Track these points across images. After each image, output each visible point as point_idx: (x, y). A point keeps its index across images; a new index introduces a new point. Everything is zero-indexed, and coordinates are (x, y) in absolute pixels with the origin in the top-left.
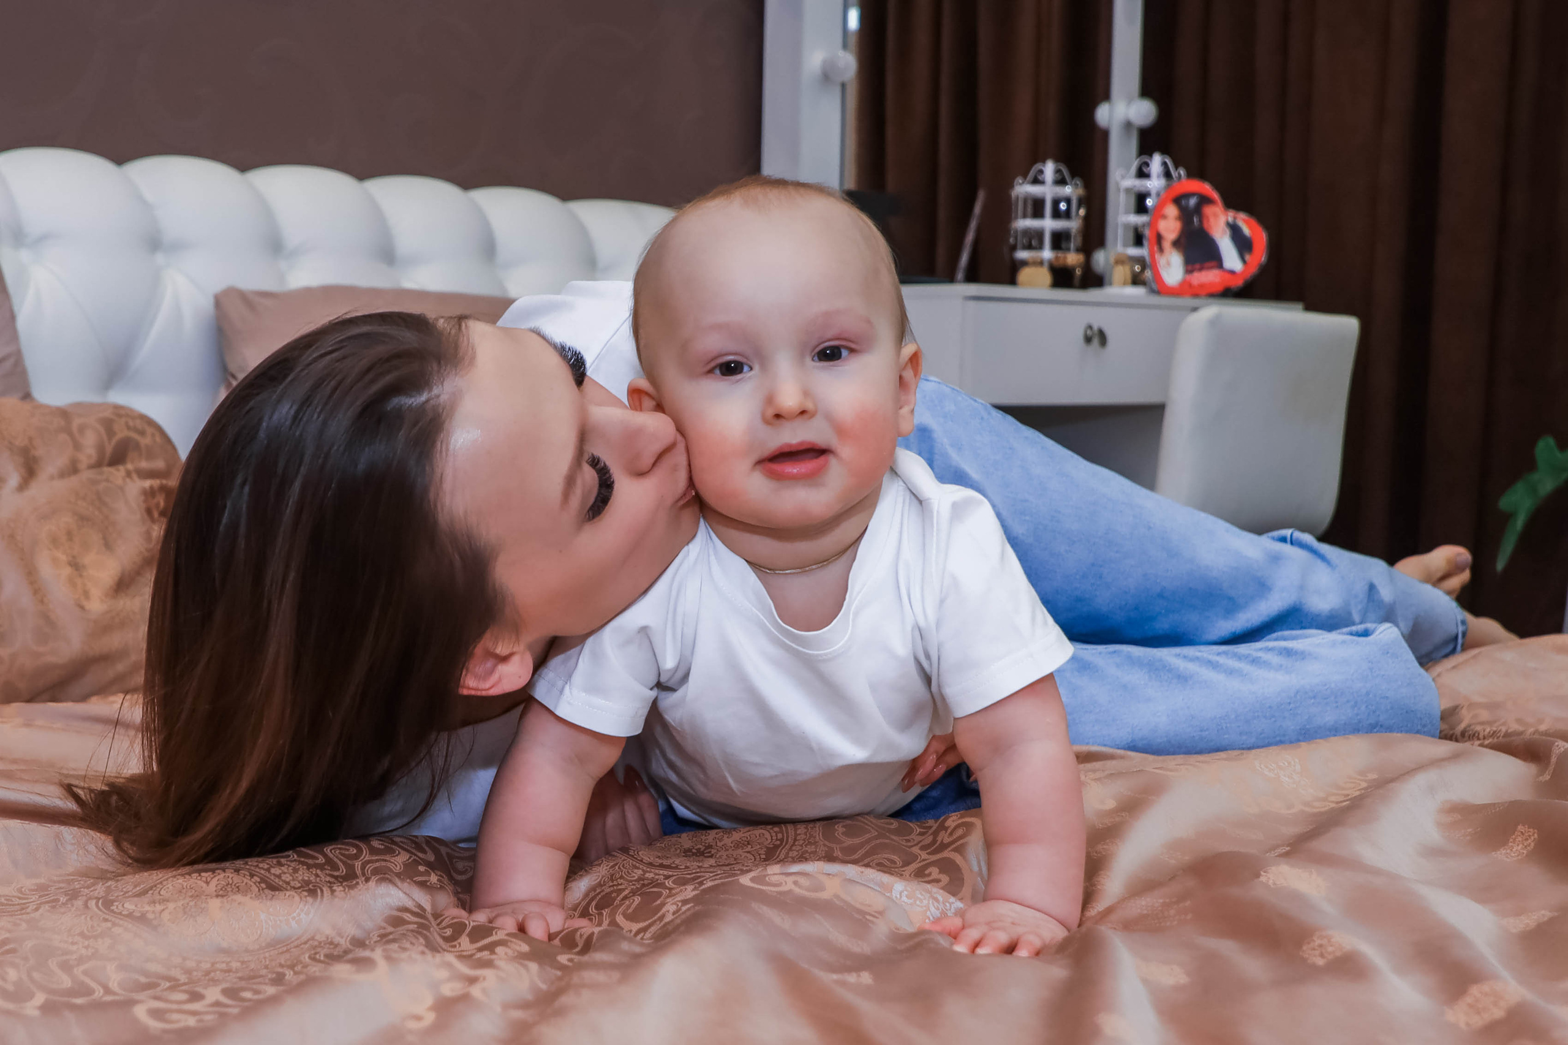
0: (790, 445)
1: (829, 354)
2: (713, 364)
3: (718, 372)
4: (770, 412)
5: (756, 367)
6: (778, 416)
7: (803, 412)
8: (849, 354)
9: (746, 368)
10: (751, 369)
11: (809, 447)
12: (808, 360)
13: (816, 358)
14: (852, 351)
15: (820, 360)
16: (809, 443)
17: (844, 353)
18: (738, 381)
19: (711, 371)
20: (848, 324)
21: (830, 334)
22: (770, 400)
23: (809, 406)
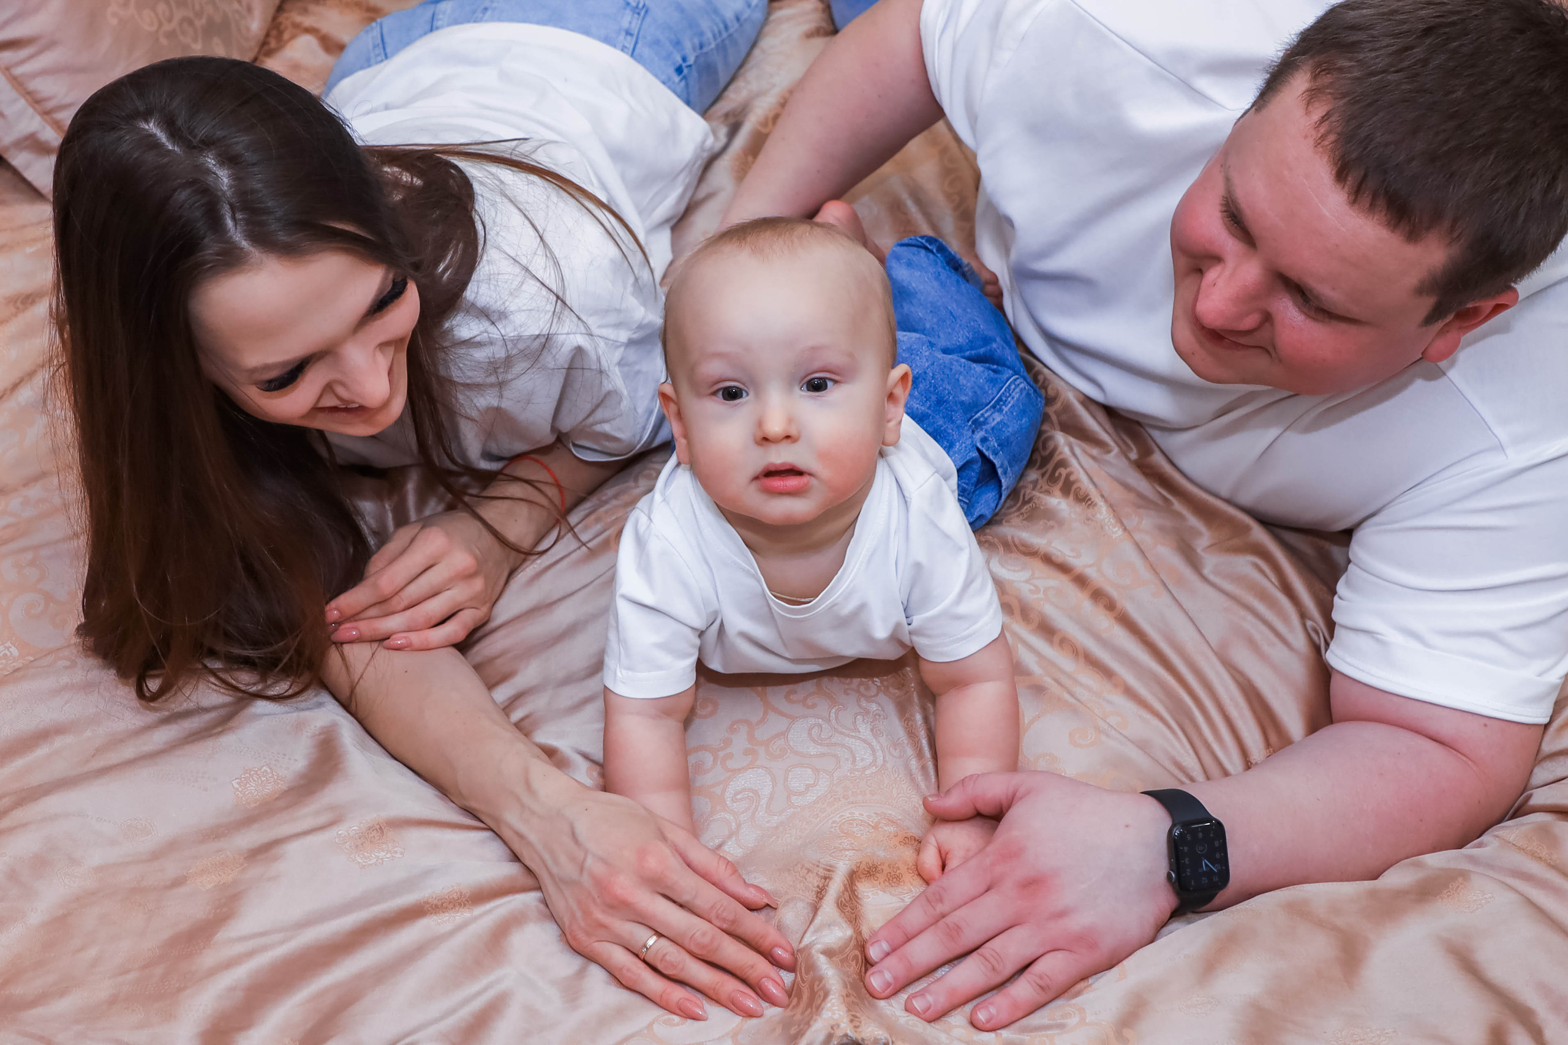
0: (774, 465)
1: (817, 386)
2: (716, 388)
3: (720, 394)
4: (760, 435)
5: (751, 393)
6: (765, 439)
7: (787, 437)
8: (833, 386)
9: (744, 394)
10: (748, 395)
11: (787, 467)
12: (797, 389)
13: (805, 388)
14: (836, 383)
15: (808, 391)
16: (790, 465)
17: (829, 384)
18: (735, 405)
19: (714, 394)
20: (834, 358)
21: (817, 365)
22: (760, 424)
23: (793, 432)
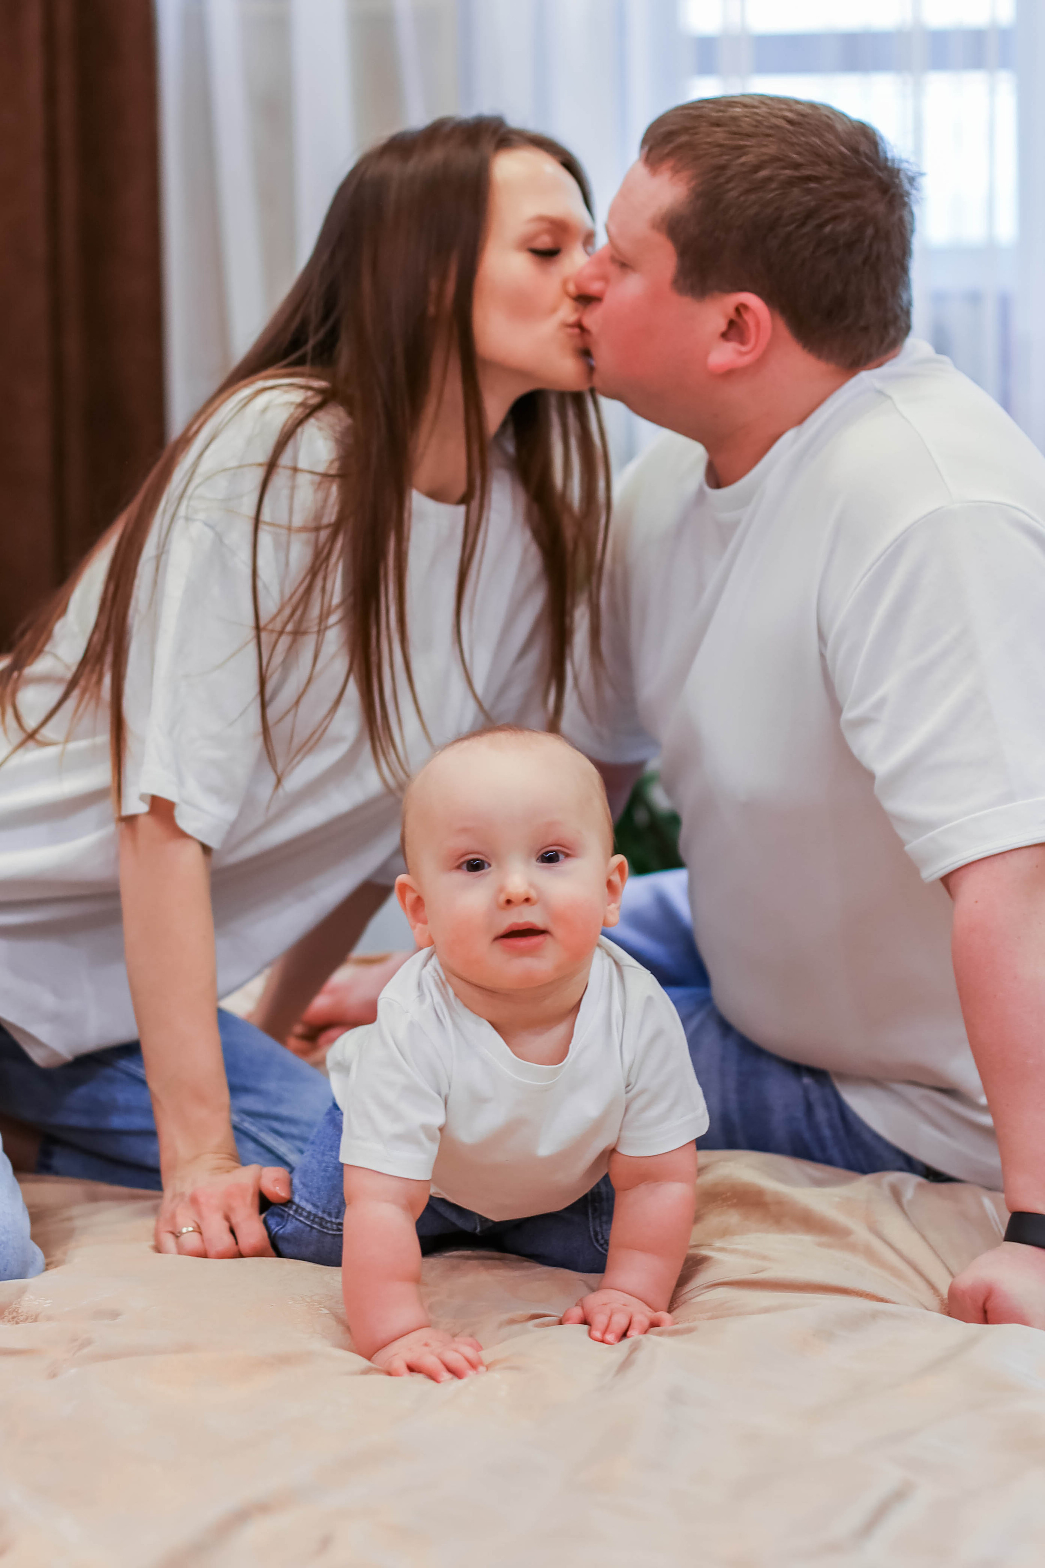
0: (517, 925)
1: (549, 857)
2: (462, 860)
3: (465, 866)
4: (502, 898)
5: (493, 864)
6: (509, 902)
7: (527, 900)
8: (565, 858)
9: (486, 865)
10: (490, 865)
11: (531, 927)
12: (533, 860)
13: (540, 859)
14: (567, 855)
15: (543, 862)
16: (532, 924)
17: (561, 857)
18: (479, 876)
19: (459, 867)
20: (564, 833)
21: (550, 840)
22: (501, 889)
23: (533, 894)
